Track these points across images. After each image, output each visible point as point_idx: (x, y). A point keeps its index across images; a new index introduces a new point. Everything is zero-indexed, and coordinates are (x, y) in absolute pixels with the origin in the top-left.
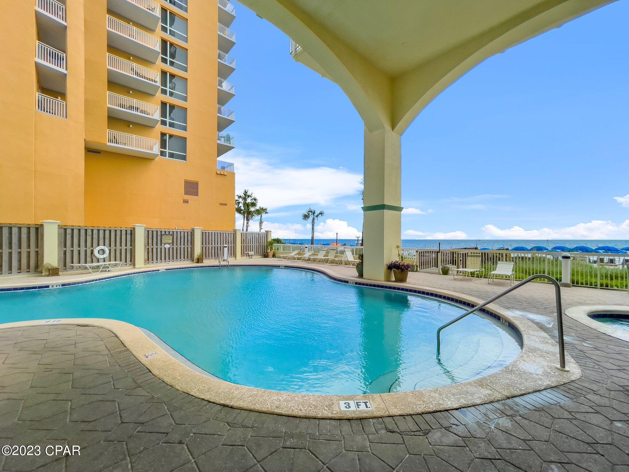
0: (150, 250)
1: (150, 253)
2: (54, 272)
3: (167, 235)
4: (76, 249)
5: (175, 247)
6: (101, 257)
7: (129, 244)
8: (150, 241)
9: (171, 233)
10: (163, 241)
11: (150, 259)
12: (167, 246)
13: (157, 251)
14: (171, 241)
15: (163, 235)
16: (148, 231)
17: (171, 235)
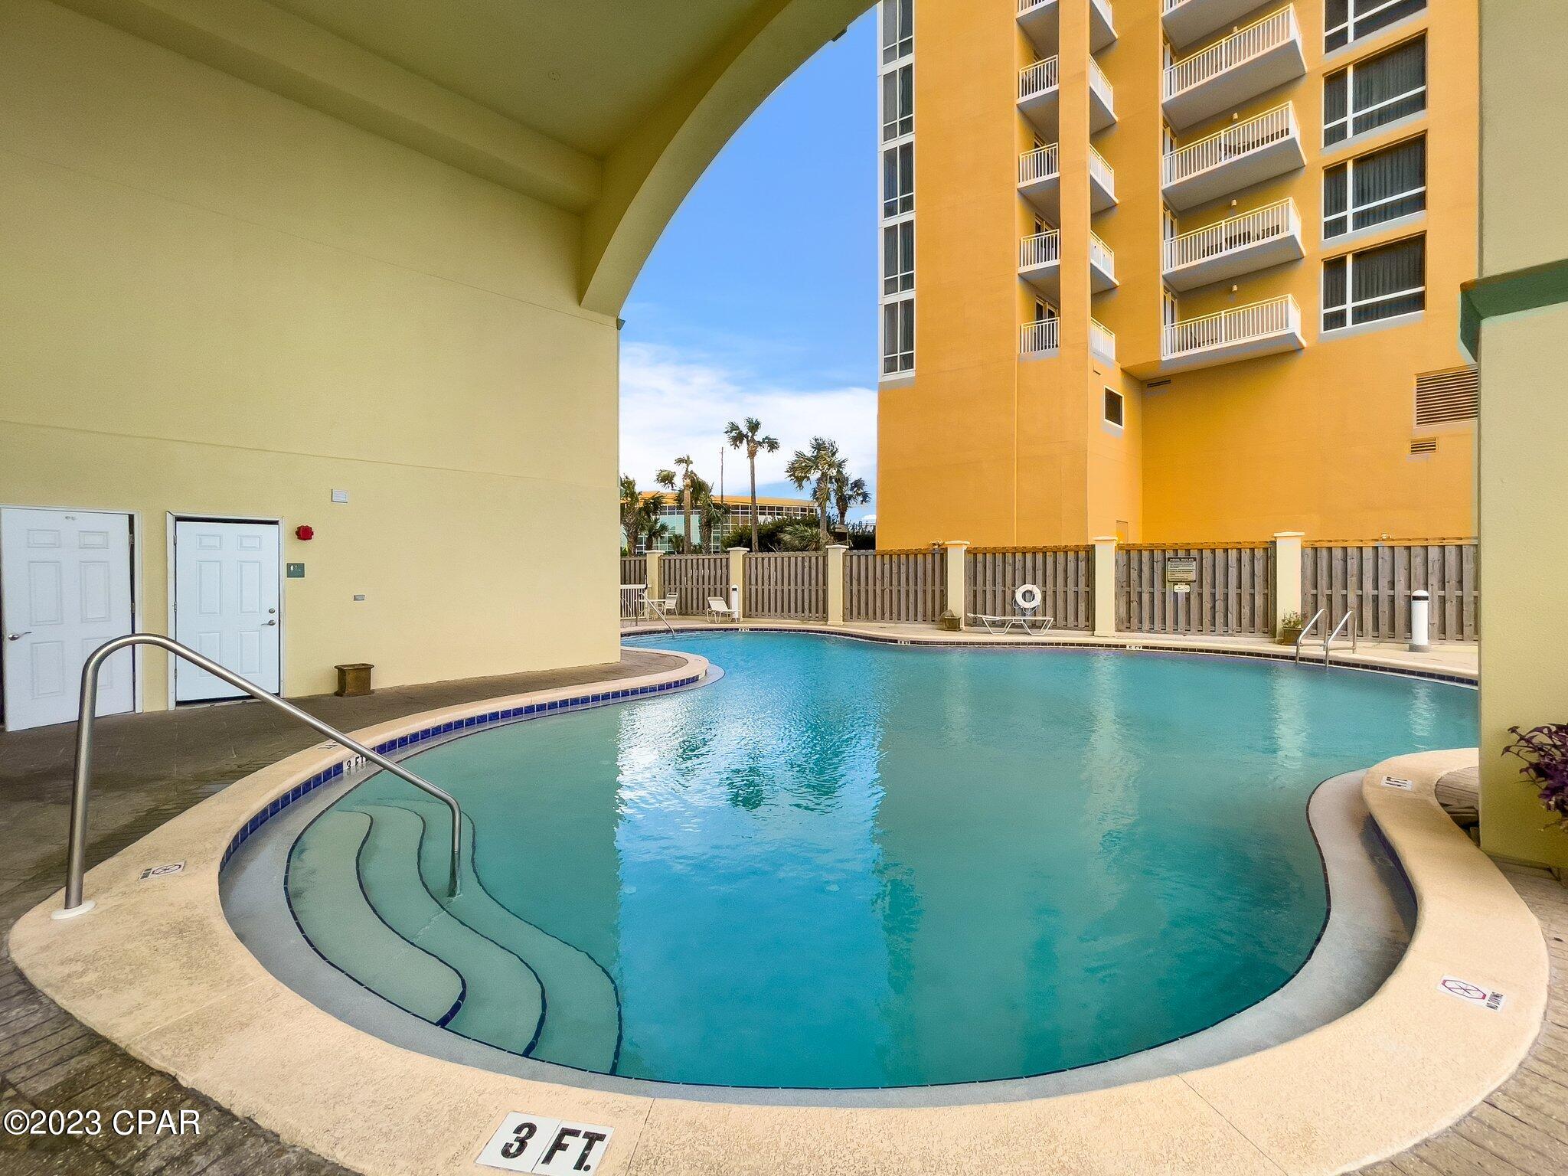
0: (1134, 597)
1: (1134, 605)
2: (953, 625)
3: (1180, 559)
4: (989, 588)
5: (1207, 590)
6: (1027, 605)
7: (1082, 581)
8: (1134, 575)
9: (1194, 553)
10: (1169, 576)
11: (1135, 621)
12: (1182, 589)
13: (1152, 601)
14: (1193, 576)
15: (1169, 559)
16: (1128, 552)
17: (1195, 559)
